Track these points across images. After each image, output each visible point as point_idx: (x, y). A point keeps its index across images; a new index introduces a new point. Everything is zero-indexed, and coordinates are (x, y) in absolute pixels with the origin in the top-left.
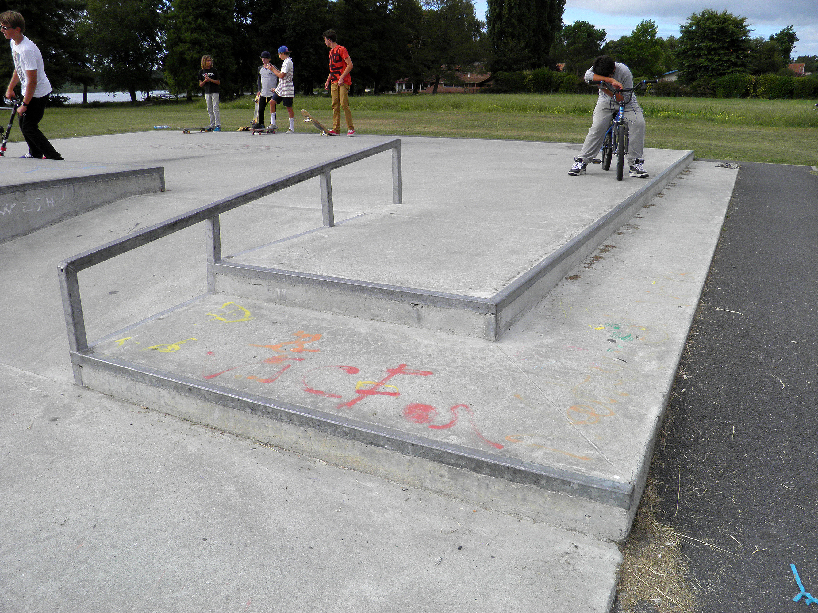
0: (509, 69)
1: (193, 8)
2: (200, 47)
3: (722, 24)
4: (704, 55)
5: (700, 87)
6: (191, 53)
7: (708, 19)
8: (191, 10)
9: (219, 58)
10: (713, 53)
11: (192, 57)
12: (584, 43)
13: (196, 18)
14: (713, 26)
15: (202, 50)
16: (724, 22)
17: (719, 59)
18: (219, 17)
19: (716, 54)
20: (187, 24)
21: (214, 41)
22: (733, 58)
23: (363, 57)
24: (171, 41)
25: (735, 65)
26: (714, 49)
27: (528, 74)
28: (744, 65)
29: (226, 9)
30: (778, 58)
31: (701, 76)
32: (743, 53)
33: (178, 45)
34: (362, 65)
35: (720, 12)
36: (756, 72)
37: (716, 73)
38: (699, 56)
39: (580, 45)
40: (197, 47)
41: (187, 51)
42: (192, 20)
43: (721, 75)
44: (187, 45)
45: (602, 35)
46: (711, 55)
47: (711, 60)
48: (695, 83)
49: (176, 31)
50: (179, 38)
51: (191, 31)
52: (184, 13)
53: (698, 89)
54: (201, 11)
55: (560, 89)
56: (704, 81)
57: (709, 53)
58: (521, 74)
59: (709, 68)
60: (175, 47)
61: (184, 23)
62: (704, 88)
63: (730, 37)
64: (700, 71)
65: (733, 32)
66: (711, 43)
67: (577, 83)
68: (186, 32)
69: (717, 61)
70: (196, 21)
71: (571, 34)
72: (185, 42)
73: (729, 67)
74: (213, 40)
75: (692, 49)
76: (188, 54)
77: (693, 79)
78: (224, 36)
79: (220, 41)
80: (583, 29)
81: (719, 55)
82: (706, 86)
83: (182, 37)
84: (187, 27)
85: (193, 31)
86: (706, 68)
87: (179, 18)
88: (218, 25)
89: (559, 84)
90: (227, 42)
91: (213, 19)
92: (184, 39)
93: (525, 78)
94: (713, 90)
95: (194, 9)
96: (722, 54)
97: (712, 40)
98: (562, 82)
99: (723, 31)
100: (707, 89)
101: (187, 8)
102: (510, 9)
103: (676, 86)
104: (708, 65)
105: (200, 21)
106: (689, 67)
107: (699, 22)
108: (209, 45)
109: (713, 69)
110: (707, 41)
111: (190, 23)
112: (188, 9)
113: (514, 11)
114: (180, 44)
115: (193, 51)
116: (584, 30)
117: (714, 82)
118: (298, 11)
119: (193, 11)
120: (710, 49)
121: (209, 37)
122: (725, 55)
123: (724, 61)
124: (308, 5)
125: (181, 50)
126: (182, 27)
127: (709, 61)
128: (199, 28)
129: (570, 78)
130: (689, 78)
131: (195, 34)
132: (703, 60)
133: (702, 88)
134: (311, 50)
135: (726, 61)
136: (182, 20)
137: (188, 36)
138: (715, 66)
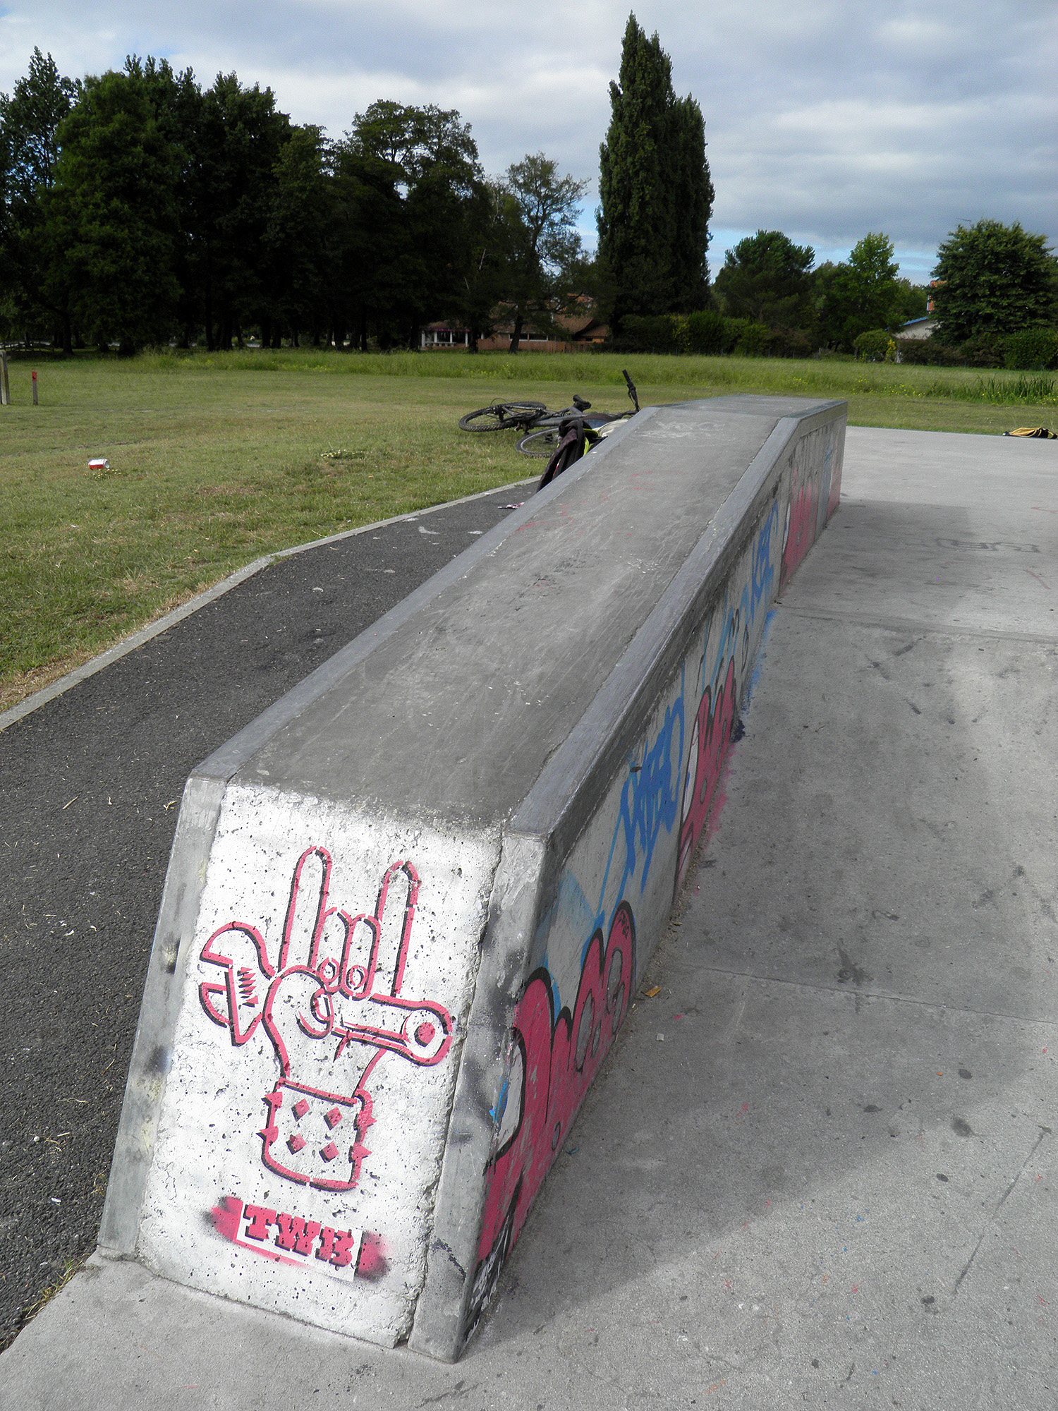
0: (643, 312)
1: (102, 178)
2: (117, 252)
3: (1013, 246)
4: (984, 296)
5: (978, 350)
6: (100, 262)
7: (989, 237)
8: (98, 181)
9: (150, 274)
10: (998, 293)
11: (102, 271)
12: (779, 269)
13: (108, 198)
14: (999, 249)
15: (121, 257)
16: (1015, 243)
17: (1010, 305)
18: (150, 196)
19: (1002, 296)
20: (91, 206)
21: (142, 242)
22: (1030, 304)
23: (400, 281)
24: (58, 239)
25: (1033, 314)
26: (1001, 287)
27: (681, 321)
29: (164, 183)
31: (979, 332)
32: (1044, 296)
33: (74, 247)
34: (398, 297)
35: (1008, 225)
37: (1004, 328)
38: (975, 297)
39: (773, 273)
40: (111, 251)
41: (93, 258)
42: (102, 199)
43: (1010, 331)
44: (93, 248)
45: (808, 256)
46: (996, 296)
47: (995, 305)
48: (968, 343)
49: (68, 220)
50: (75, 232)
51: (100, 221)
52: (85, 186)
53: (975, 353)
54: (117, 184)
55: (737, 348)
56: (984, 341)
57: (992, 294)
58: (668, 320)
59: (993, 318)
60: (68, 250)
61: (86, 205)
62: (984, 353)
63: (1026, 268)
64: (976, 322)
65: (1031, 259)
66: (996, 277)
67: (768, 338)
68: (90, 222)
69: (1004, 308)
70: (107, 204)
71: (754, 252)
72: (86, 242)
73: (1025, 319)
74: (141, 239)
76: (94, 264)
77: (964, 337)
78: (160, 233)
79: (154, 242)
80: (775, 244)
81: (1008, 297)
82: (988, 348)
83: (82, 231)
84: (93, 213)
85: (104, 220)
86: (988, 318)
87: (74, 195)
88: (149, 212)
89: (735, 340)
90: (164, 245)
91: (139, 200)
92: (86, 235)
93: (676, 327)
94: (1000, 355)
95: (104, 180)
96: (1013, 295)
97: (997, 271)
98: (740, 336)
99: (1014, 257)
100: (991, 354)
101: (91, 176)
102: (643, 205)
103: (937, 347)
104: (992, 313)
105: (115, 203)
106: (958, 316)
107: (974, 241)
108: (133, 248)
109: (999, 322)
110: (988, 273)
111: (97, 206)
112: (93, 178)
113: (649, 210)
114: (76, 244)
115: (104, 259)
116: (778, 247)
117: (1001, 342)
118: (290, 194)
119: (102, 183)
120: (992, 287)
121: (132, 233)
122: (1019, 297)
123: (1016, 307)
124: (313, 184)
125: (80, 255)
126: (80, 212)
127: (993, 307)
128: (114, 217)
129: (754, 330)
130: (956, 333)
131: (108, 227)
132: (984, 305)
133: (981, 352)
134: (311, 266)
135: (1021, 308)
136: (81, 198)
137: (96, 230)
138: (1002, 316)
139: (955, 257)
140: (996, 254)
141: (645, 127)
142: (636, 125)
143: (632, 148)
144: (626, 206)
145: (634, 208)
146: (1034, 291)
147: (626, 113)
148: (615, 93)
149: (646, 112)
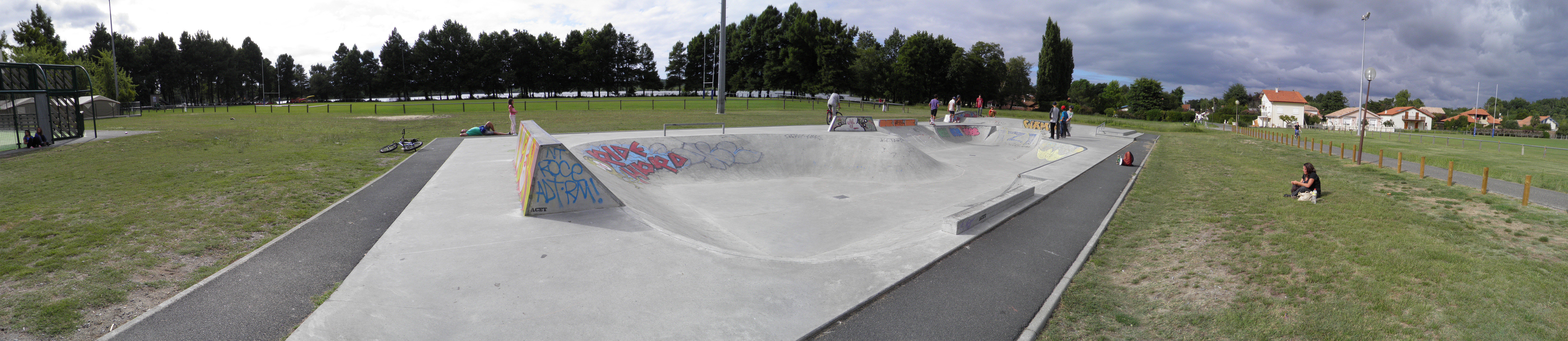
5: (1139, 115)
7: (1145, 81)
16: (1151, 85)
19: (1147, 99)
21: (917, 77)
22: (1155, 102)
25: (1155, 105)
26: (1146, 97)
28: (1159, 105)
30: (1176, 102)
31: (1139, 109)
35: (1150, 80)
36: (1165, 109)
38: (1139, 99)
43: (1149, 109)
45: (1092, 85)
48: (1136, 113)
53: (1137, 115)
56: (1141, 112)
57: (1144, 99)
63: (1153, 91)
64: (1139, 106)
65: (1155, 89)
69: (1147, 102)
73: (1152, 106)
75: (1136, 96)
77: (1136, 110)
81: (1149, 99)
82: (1142, 114)
85: (908, 72)
86: (1142, 106)
94: (1146, 116)
97: (1145, 92)
99: (1150, 88)
103: (1127, 113)
104: (1144, 103)
106: (1134, 104)
107: (1140, 82)
109: (1145, 107)
116: (1085, 83)
117: (1146, 112)
120: (1144, 96)
122: (1151, 100)
128: (911, 71)
132: (1141, 101)
135: (1151, 103)
137: (906, 74)
138: (1146, 105)
139: (1134, 88)
140: (1145, 87)
141: (1051, 49)
142: (1049, 48)
143: (1047, 54)
144: (1045, 70)
145: (1047, 71)
146: (1156, 98)
147: (1046, 44)
148: (1044, 39)
149: (1051, 45)
